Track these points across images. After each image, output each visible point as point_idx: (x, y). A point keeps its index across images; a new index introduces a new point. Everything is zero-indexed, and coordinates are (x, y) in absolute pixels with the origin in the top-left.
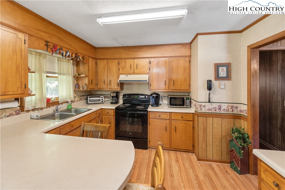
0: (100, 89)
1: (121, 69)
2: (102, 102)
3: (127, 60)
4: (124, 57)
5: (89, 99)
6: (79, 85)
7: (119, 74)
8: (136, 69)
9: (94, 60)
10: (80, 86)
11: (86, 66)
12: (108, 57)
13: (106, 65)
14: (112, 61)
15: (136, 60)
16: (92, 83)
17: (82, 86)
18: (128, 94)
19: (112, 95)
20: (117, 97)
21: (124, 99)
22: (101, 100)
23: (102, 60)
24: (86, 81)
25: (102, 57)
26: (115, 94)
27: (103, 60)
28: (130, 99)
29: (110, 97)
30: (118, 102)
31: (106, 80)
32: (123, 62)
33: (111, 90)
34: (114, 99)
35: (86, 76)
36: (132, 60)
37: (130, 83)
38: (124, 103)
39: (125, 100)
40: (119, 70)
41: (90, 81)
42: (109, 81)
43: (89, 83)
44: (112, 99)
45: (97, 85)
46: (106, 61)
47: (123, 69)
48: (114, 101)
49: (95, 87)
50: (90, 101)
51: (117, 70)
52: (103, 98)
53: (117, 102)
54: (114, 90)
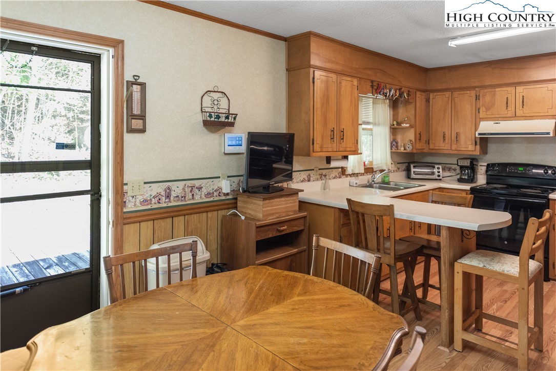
0: (434, 151)
1: (482, 110)
2: (438, 178)
3: (497, 90)
4: (490, 83)
5: (413, 170)
6: (397, 143)
7: (478, 120)
8: (521, 108)
9: (423, 94)
10: (399, 144)
11: (411, 107)
12: (452, 86)
13: (448, 102)
14: (463, 92)
15: (520, 89)
16: (420, 140)
17: (403, 144)
18: (499, 164)
19: (461, 163)
20: (472, 168)
21: (489, 173)
22: (437, 174)
23: (440, 93)
24: (411, 135)
25: (439, 87)
26: (469, 161)
27: (442, 93)
28: (504, 174)
29: (455, 170)
30: (475, 180)
31: (447, 133)
32: (487, 95)
33: (460, 153)
34: (465, 171)
35: (411, 127)
36: (511, 89)
37: (505, 139)
38: (488, 183)
39: (491, 177)
40: (477, 111)
41: (418, 136)
42: (455, 135)
43: (415, 140)
44: (461, 172)
45: (428, 142)
46: (448, 94)
47: (488, 109)
48: (466, 177)
49: (425, 146)
50: (415, 174)
51: (474, 111)
52: (441, 170)
53: (472, 179)
54: (466, 153)
